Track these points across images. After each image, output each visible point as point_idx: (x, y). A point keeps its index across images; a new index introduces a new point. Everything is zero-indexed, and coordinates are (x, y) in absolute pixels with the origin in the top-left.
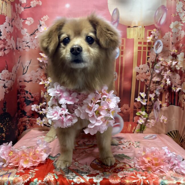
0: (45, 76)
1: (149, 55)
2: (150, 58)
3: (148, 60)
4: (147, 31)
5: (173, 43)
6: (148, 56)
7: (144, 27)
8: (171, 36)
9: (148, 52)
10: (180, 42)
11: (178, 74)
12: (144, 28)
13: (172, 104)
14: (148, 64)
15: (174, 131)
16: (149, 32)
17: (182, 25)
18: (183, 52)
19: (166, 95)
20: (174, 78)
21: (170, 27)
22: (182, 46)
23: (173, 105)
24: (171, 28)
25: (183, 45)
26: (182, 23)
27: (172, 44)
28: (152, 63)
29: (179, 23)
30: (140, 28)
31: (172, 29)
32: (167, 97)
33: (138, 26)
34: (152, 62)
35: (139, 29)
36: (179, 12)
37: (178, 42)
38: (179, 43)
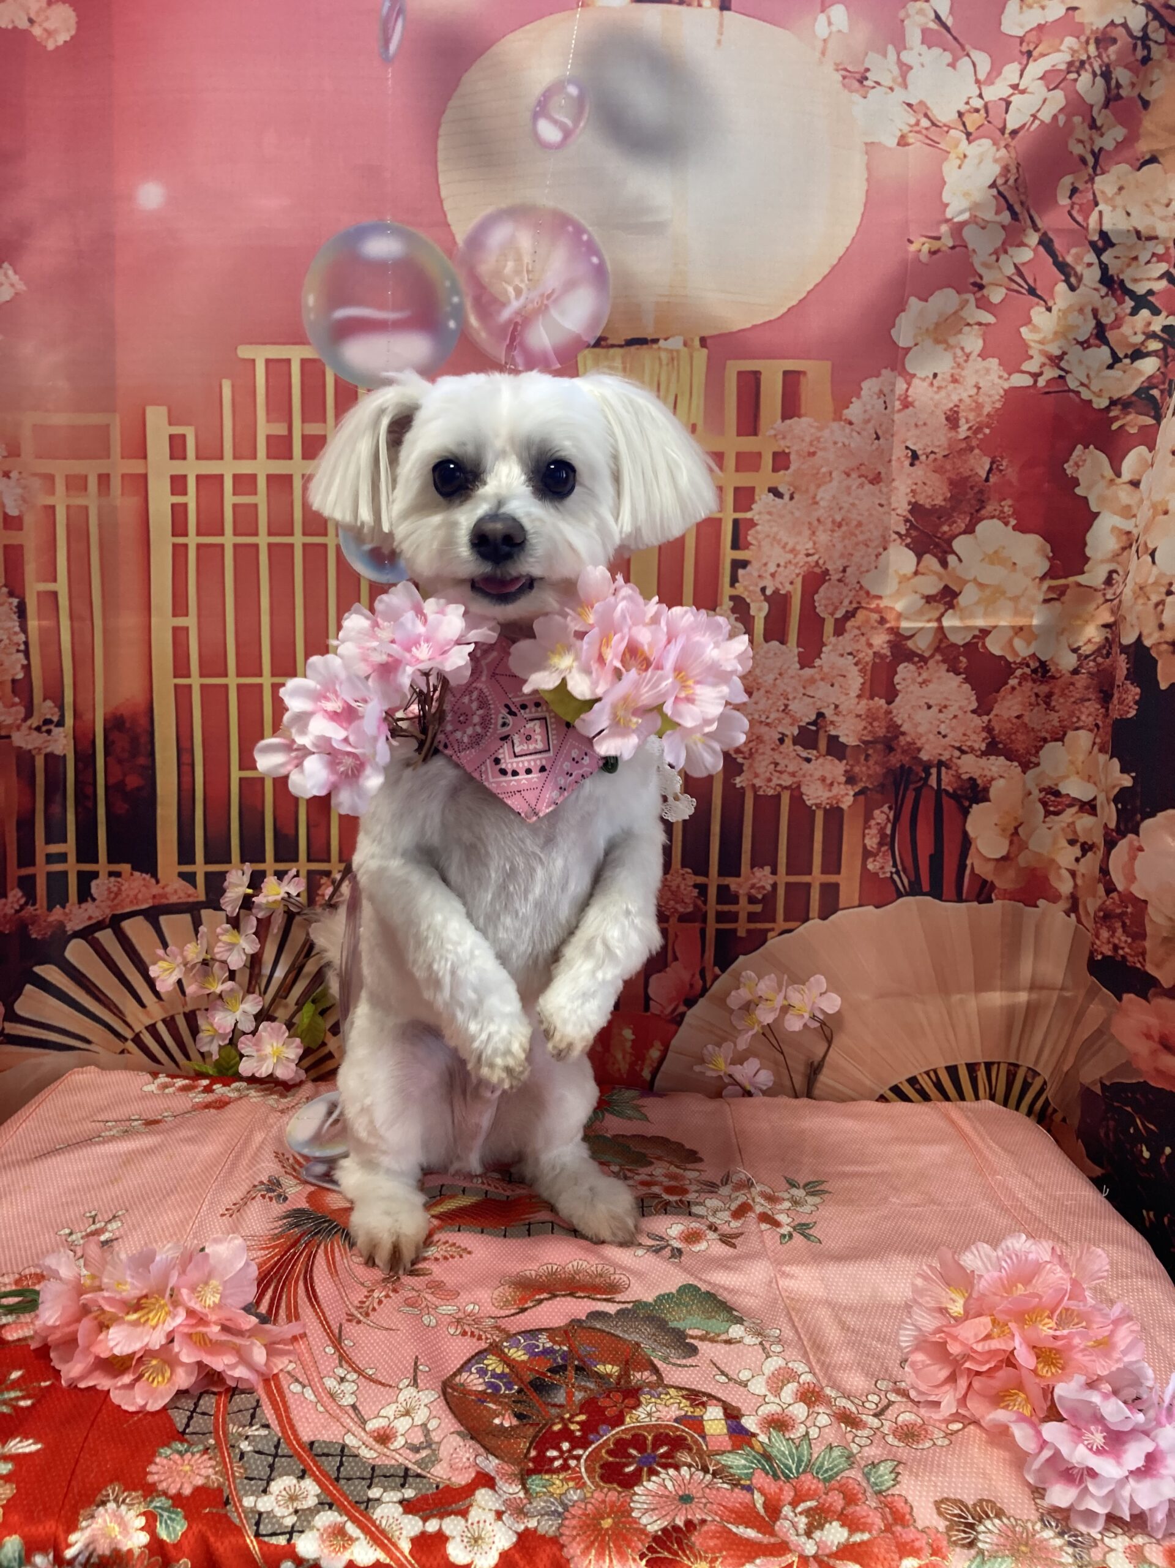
0: (17, 700)
1: (747, 546)
2: (749, 568)
3: (734, 580)
4: (724, 368)
5: (915, 456)
6: (740, 555)
7: (703, 342)
8: (898, 405)
9: (736, 522)
10: (974, 443)
11: (958, 674)
12: (705, 351)
13: (915, 890)
14: (733, 610)
15: (935, 1071)
16: (740, 373)
17: (988, 318)
18: (993, 517)
19: (866, 825)
20: (929, 707)
21: (893, 332)
22: (990, 471)
23: (929, 898)
24: (901, 344)
25: (992, 463)
26: (984, 304)
27: (912, 465)
28: (767, 599)
29: (964, 304)
30: (671, 351)
31: (909, 349)
32: (871, 842)
33: (655, 341)
34: (768, 592)
35: (664, 356)
36: (963, 225)
37: (963, 445)
38: (972, 449)
